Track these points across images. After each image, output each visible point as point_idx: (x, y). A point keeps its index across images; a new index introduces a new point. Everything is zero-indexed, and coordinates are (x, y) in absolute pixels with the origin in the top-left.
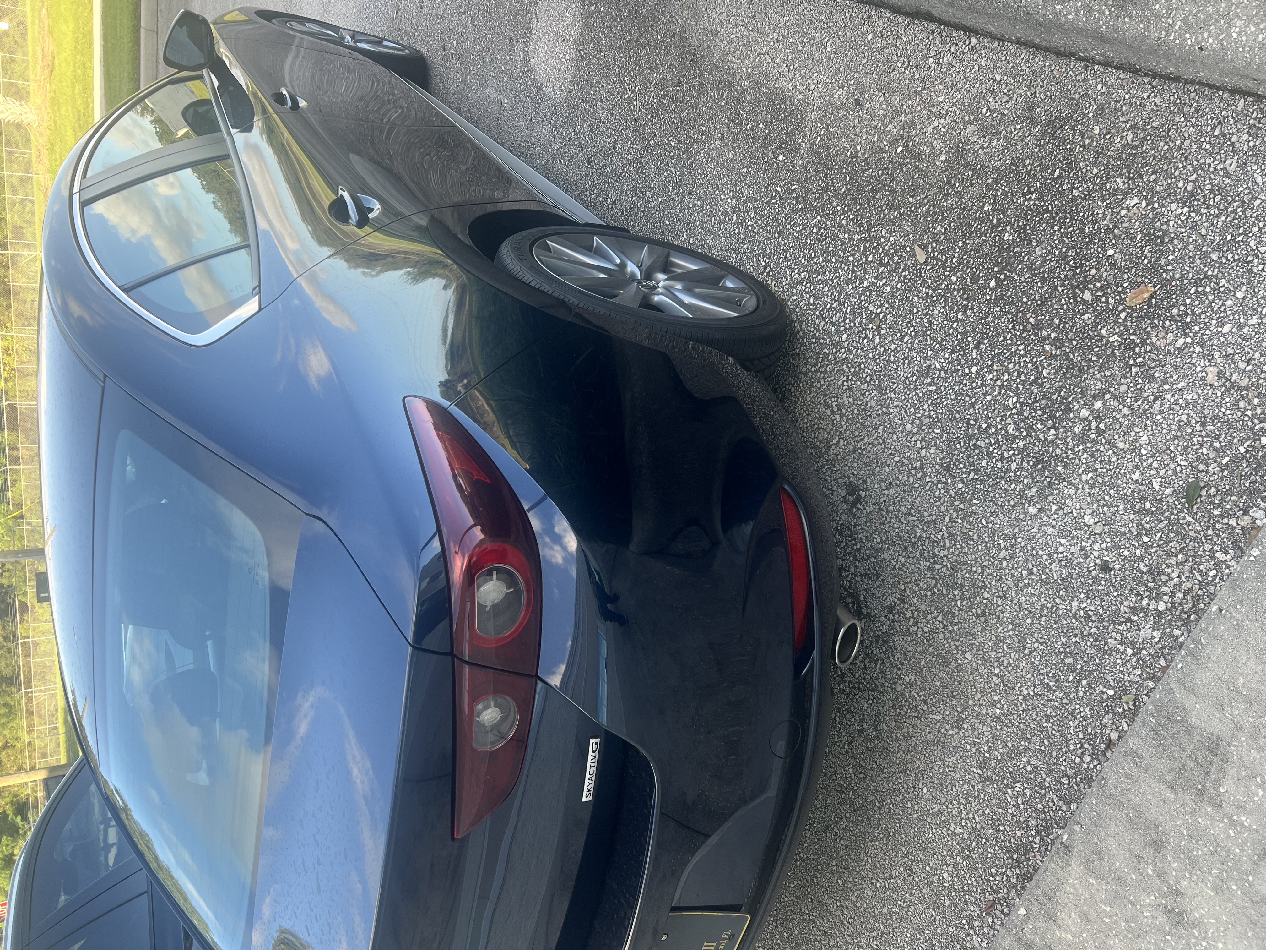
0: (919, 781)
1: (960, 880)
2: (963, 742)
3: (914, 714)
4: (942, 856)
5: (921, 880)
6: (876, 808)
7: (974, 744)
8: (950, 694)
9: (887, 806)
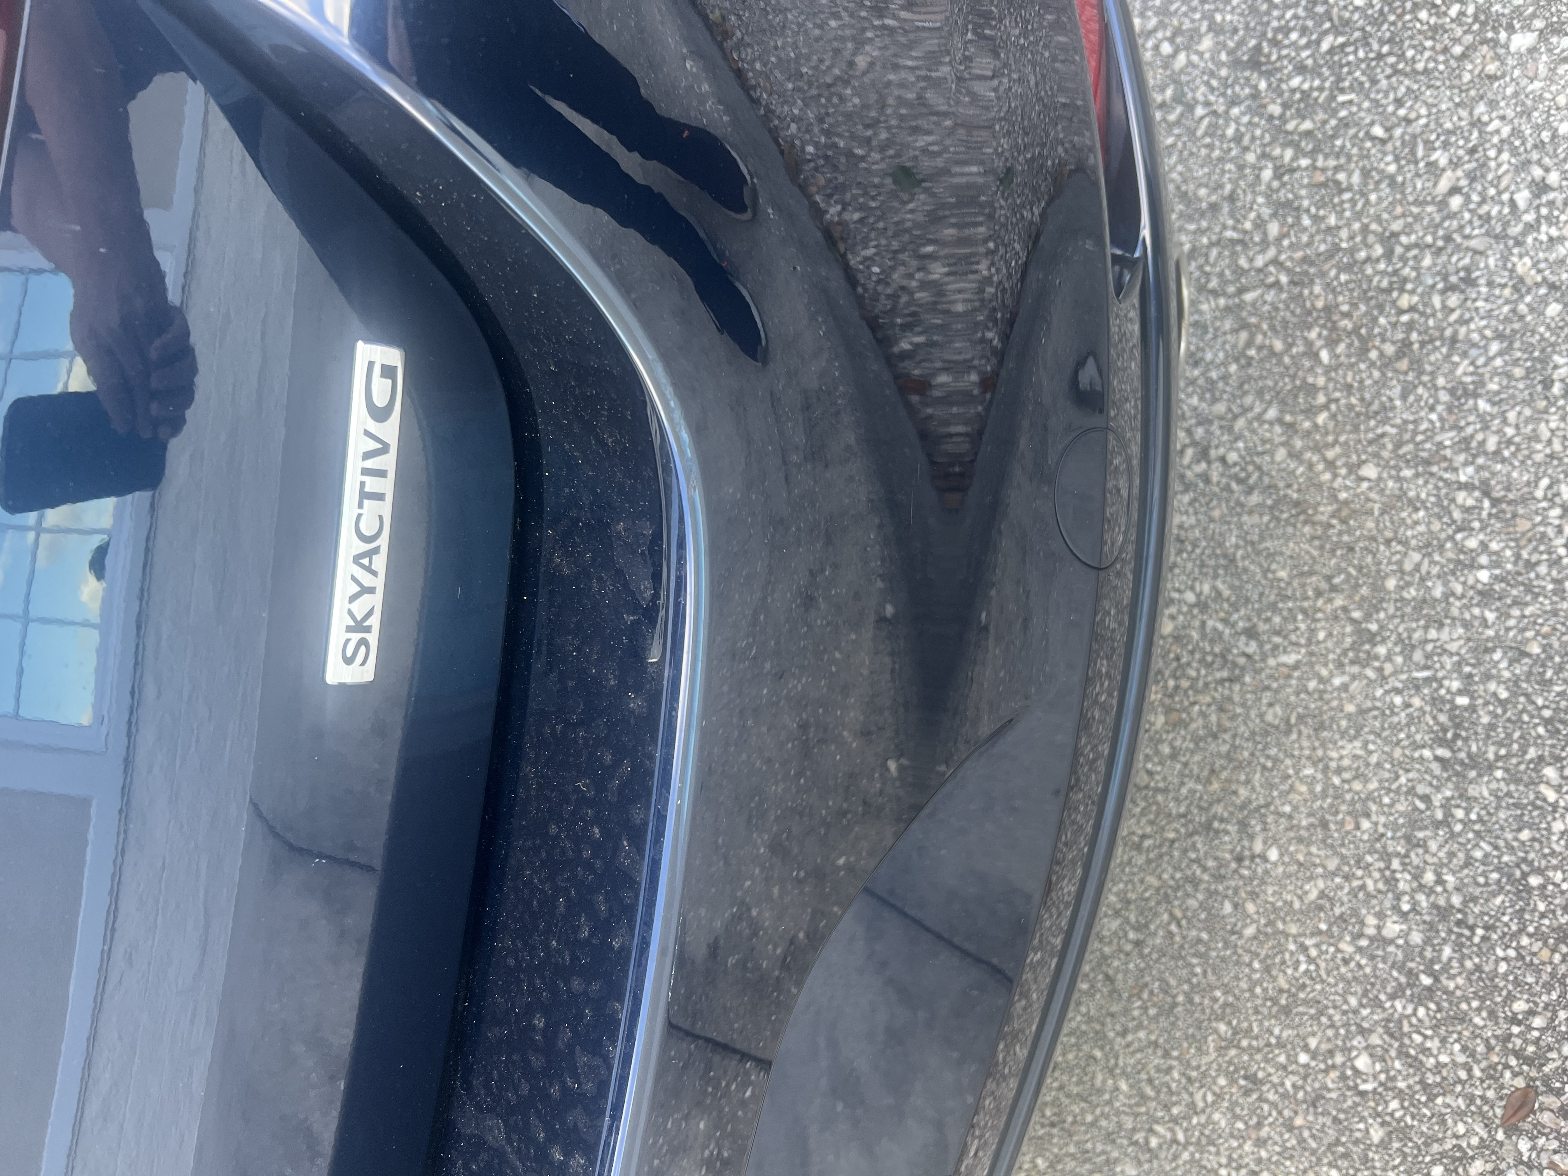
0: (1252, 837)
1: (1415, 1064)
2: (1379, 692)
3: (1219, 675)
4: (1345, 1013)
5: (1285, 1096)
6: (1128, 947)
7: (1417, 686)
8: (1324, 586)
9: (1161, 933)
